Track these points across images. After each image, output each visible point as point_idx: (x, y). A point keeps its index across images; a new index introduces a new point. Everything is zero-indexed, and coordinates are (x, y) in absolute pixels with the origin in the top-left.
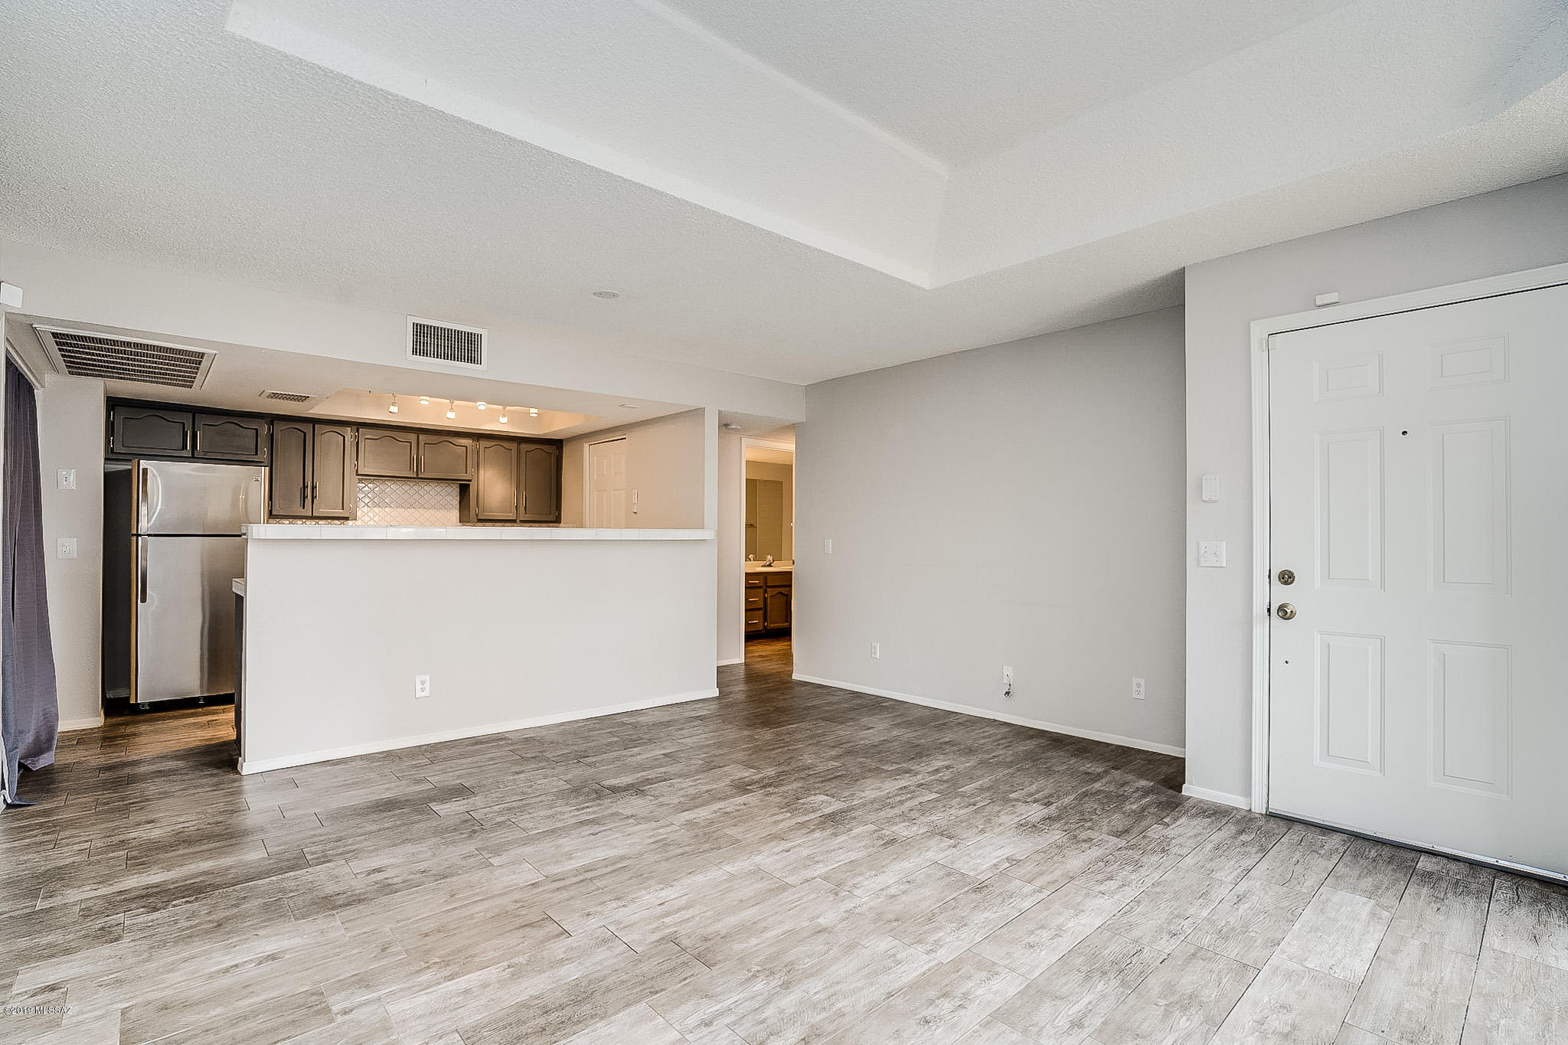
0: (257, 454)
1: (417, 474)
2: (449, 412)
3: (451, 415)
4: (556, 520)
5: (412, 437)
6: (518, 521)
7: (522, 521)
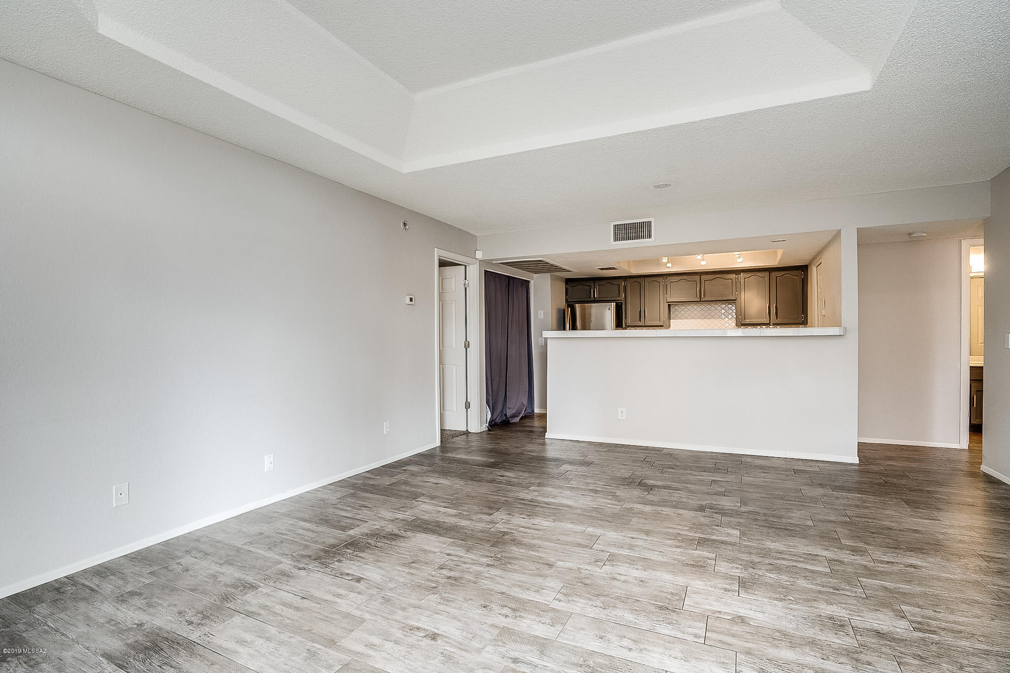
0: (619, 296)
1: (701, 299)
2: (702, 262)
3: (703, 263)
4: (804, 323)
5: (697, 278)
6: (771, 324)
7: (774, 324)
